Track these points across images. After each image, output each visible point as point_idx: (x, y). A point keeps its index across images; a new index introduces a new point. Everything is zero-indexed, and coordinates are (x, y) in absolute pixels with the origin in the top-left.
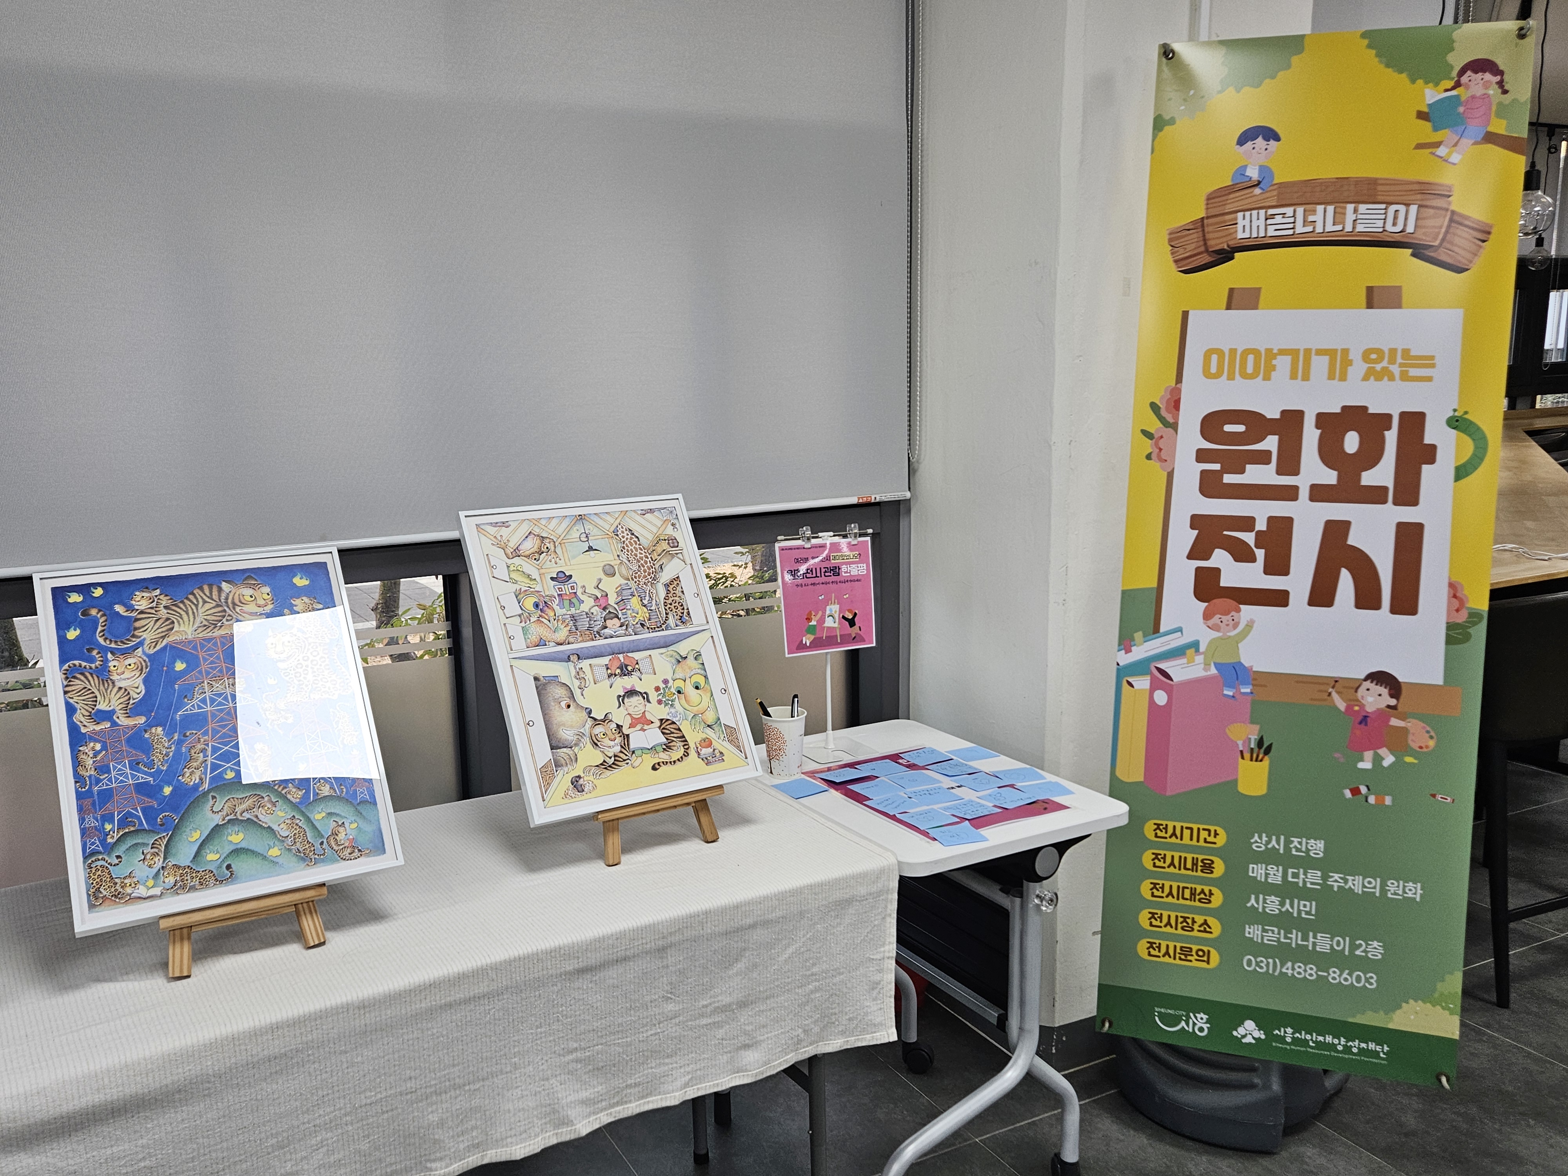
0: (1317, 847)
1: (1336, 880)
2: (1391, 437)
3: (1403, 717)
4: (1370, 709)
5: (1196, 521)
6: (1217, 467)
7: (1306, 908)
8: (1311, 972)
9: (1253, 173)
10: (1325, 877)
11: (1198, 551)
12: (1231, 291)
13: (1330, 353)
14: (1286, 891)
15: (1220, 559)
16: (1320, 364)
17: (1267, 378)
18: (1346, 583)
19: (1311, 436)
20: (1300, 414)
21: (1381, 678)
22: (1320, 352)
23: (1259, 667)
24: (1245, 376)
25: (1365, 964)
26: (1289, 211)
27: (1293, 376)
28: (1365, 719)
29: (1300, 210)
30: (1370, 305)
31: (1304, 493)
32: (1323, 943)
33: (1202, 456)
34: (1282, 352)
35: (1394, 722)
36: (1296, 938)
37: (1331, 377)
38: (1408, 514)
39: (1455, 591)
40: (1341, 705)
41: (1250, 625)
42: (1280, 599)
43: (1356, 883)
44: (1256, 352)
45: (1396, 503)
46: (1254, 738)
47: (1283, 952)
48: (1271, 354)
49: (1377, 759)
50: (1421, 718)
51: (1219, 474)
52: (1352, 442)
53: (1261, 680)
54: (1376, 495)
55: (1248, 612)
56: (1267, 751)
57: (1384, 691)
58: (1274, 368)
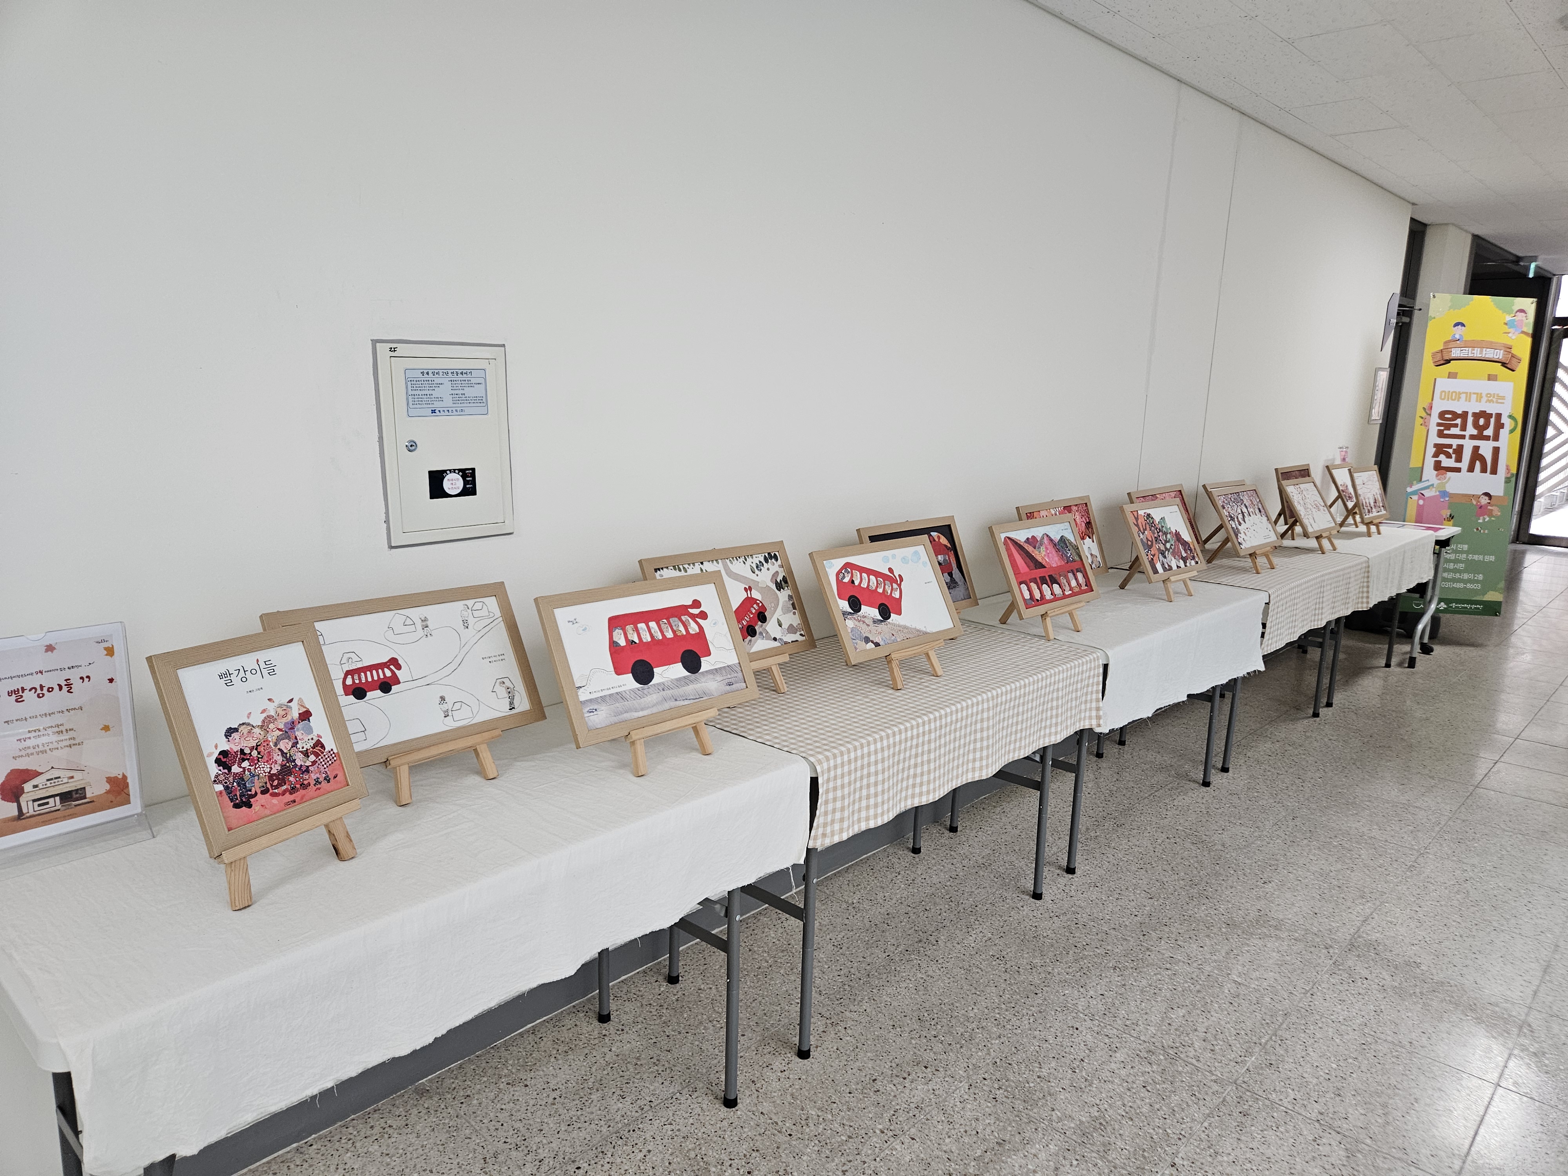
0: (1466, 547)
1: (1470, 557)
2: (1492, 420)
3: (1492, 506)
4: (1483, 504)
5: (1436, 445)
6: (1442, 428)
7: (1461, 566)
8: (1462, 585)
9: (1457, 337)
10: (1467, 556)
11: (1436, 455)
12: (1449, 373)
13: (1477, 394)
14: (1456, 561)
15: (1442, 457)
16: (1474, 397)
17: (1458, 401)
18: (1478, 465)
19: (1470, 419)
20: (1467, 412)
21: (1487, 494)
22: (1474, 393)
23: (1451, 492)
24: (1452, 400)
25: (1477, 582)
26: (1467, 349)
27: (1466, 400)
28: (1481, 507)
29: (1470, 349)
30: (1489, 379)
31: (1467, 437)
32: (1466, 576)
33: (1439, 425)
34: (1463, 393)
35: (1489, 507)
36: (1458, 575)
37: (1477, 401)
38: (1496, 444)
39: (1508, 468)
40: (1475, 503)
41: (1449, 479)
42: (1458, 470)
43: (1476, 557)
44: (1455, 392)
45: (1493, 440)
46: (1449, 514)
47: (1454, 580)
48: (1460, 393)
49: (1484, 519)
50: (1496, 505)
51: (1443, 430)
52: (1482, 422)
53: (1452, 496)
54: (1487, 438)
55: (1449, 474)
56: (1452, 518)
57: (1487, 498)
58: (1460, 398)
